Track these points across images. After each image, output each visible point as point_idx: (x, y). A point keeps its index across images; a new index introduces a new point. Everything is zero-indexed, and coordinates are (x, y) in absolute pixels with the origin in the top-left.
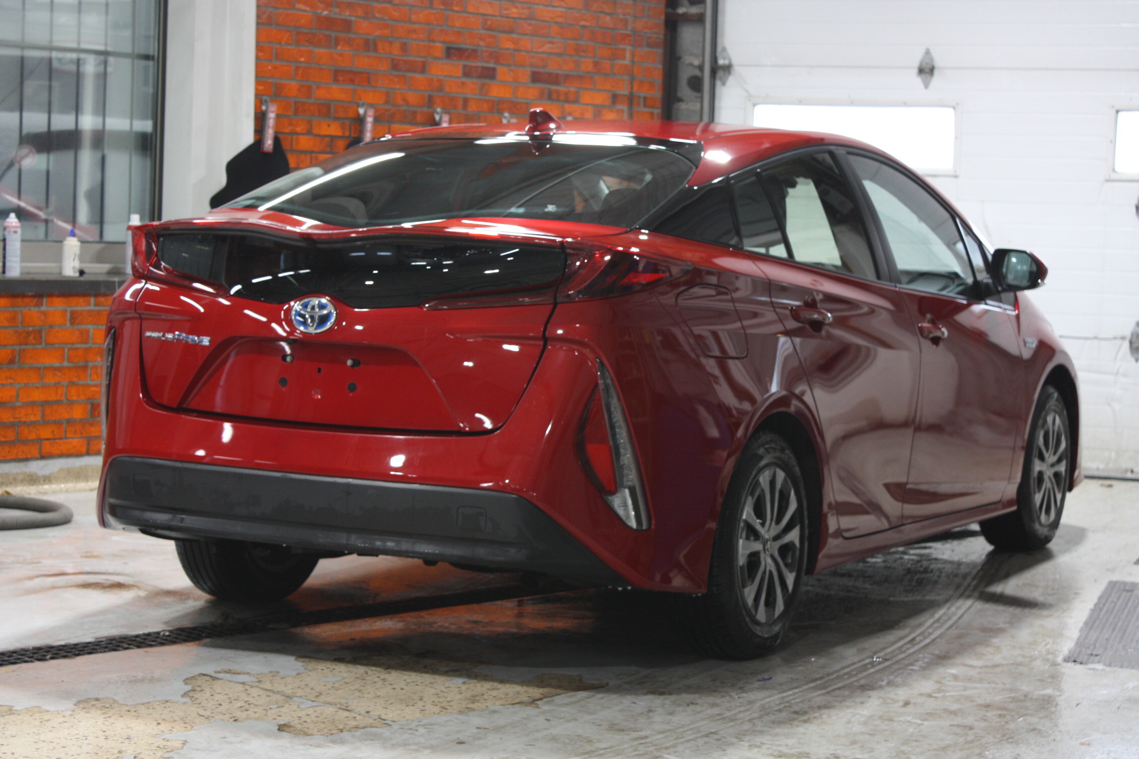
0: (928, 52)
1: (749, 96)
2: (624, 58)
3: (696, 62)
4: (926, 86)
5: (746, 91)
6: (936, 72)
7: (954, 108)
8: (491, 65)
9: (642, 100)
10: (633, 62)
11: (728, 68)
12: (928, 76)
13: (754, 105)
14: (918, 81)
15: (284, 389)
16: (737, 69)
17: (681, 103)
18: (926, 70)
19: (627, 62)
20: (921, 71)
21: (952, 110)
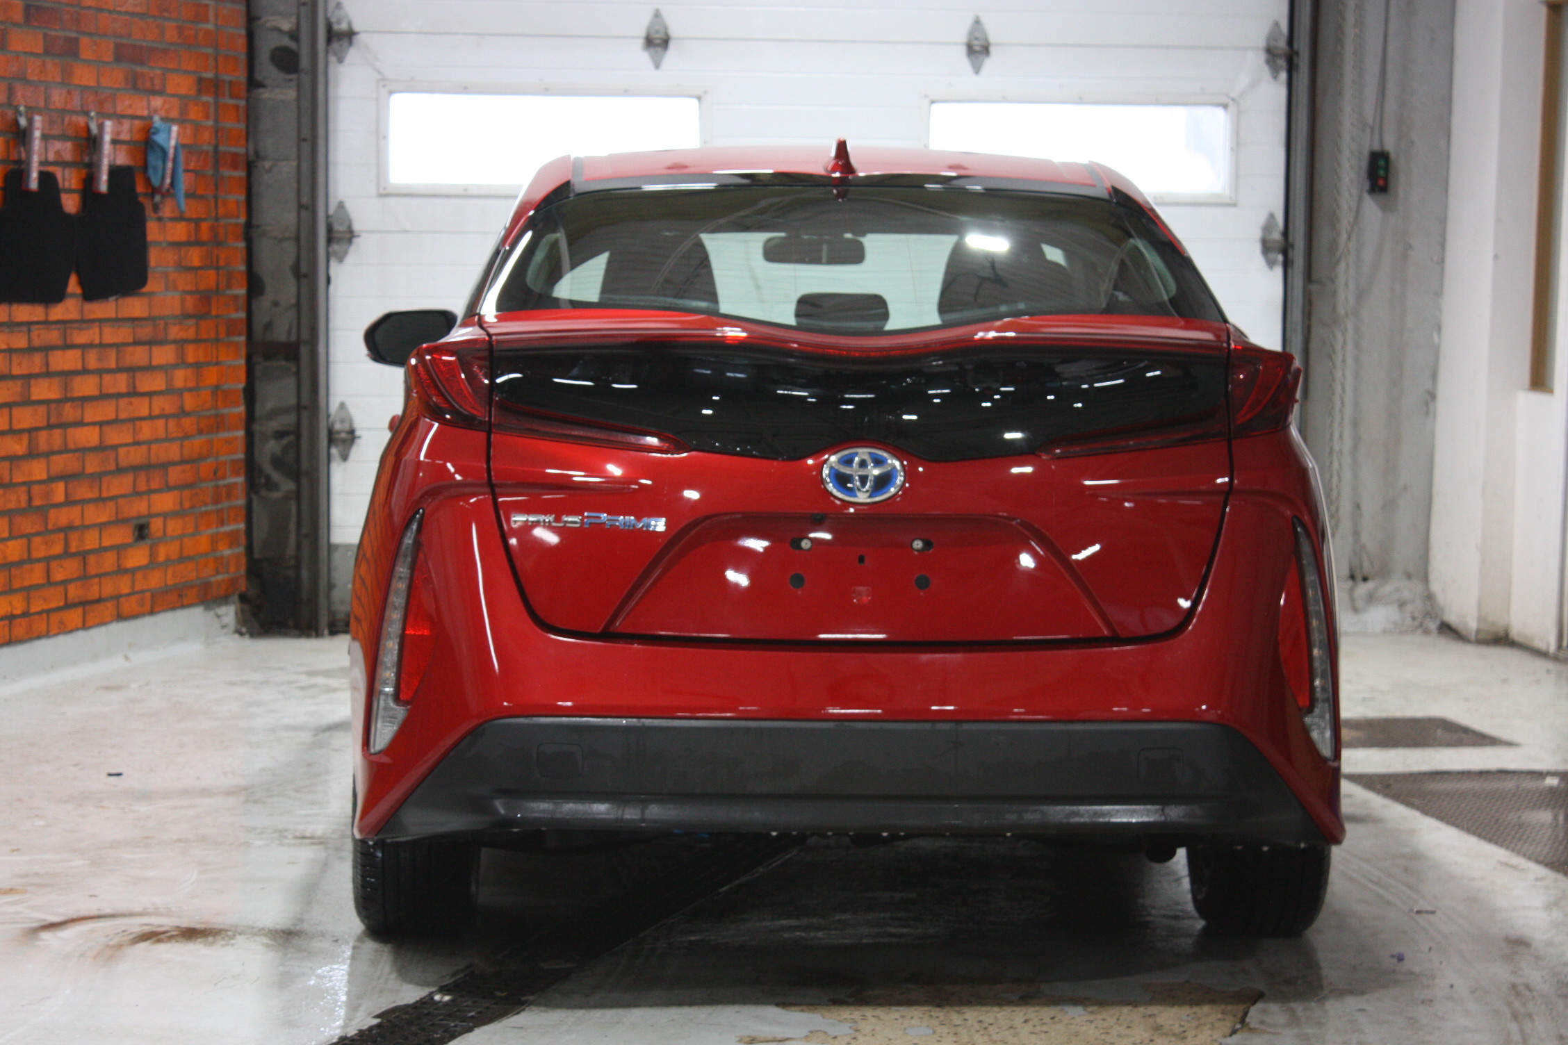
0: (657, 15)
1: (383, 80)
2: (207, 21)
3: (286, 26)
4: (657, 66)
5: (379, 72)
6: (672, 44)
7: (699, 98)
8: (73, 35)
9: (227, 86)
10: (216, 25)
11: (350, 35)
12: (659, 49)
13: (391, 93)
14: (643, 57)
15: (799, 592)
16: (361, 39)
17: (261, 90)
18: (657, 42)
19: (210, 26)
20: (649, 42)
21: (695, 101)
